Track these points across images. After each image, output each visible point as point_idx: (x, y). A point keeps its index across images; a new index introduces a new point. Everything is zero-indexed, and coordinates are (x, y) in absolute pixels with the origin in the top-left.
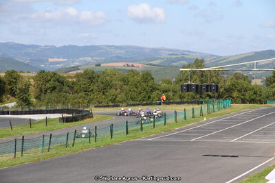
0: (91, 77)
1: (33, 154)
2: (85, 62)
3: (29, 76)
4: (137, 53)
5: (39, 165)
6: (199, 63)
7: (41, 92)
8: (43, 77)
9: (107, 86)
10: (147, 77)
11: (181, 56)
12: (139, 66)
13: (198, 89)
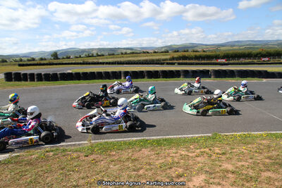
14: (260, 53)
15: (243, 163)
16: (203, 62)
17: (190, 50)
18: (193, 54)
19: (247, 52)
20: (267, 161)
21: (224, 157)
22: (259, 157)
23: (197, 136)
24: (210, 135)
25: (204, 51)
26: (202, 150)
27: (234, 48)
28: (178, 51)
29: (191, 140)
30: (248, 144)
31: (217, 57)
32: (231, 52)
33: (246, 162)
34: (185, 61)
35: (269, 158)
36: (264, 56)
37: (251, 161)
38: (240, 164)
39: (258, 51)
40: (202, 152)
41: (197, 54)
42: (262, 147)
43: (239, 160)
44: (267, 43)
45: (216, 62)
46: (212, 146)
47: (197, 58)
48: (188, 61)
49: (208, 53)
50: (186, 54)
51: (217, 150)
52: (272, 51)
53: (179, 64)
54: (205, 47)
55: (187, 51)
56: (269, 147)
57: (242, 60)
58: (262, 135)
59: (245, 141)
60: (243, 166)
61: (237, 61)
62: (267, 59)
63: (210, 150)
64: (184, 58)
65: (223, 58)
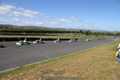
0: (98, 33)
1: (93, 39)
2: (98, 31)
3: (93, 32)
4: (103, 31)
5: (93, 40)
6: (109, 32)
7: (94, 34)
8: (94, 33)
9: (100, 34)
10: (104, 33)
11: (107, 31)
12: (103, 32)
13: (109, 34)
14: (39, 31)
15: (32, 77)
16: (15, 34)
17: (9, 28)
18: (11, 30)
19: (34, 30)
20: (41, 73)
21: (24, 77)
22: (38, 73)
23: (11, 69)
24: (18, 67)
25: (16, 29)
26: (14, 76)
27: (30, 28)
28: (2, 28)
29: (8, 72)
30: (34, 68)
31: (22, 32)
32: (28, 30)
33: (33, 76)
34: (7, 33)
35: (41, 72)
36: (40, 32)
37: (35, 75)
38: (31, 77)
39: (38, 30)
40: (14, 77)
41: (13, 30)
42: (39, 68)
43: (30, 76)
44: (41, 27)
45: (22, 34)
46: (19, 73)
47: (12, 32)
48: (8, 33)
49: (18, 30)
50: (7, 29)
51: (21, 74)
52: (43, 30)
53: (3, 34)
54: (17, 27)
55: (8, 28)
56: (41, 67)
57: (33, 34)
58: (39, 63)
59: (33, 67)
60: (32, 78)
61: (30, 34)
62: (41, 33)
63: (18, 75)
64: (6, 31)
65: (25, 32)
